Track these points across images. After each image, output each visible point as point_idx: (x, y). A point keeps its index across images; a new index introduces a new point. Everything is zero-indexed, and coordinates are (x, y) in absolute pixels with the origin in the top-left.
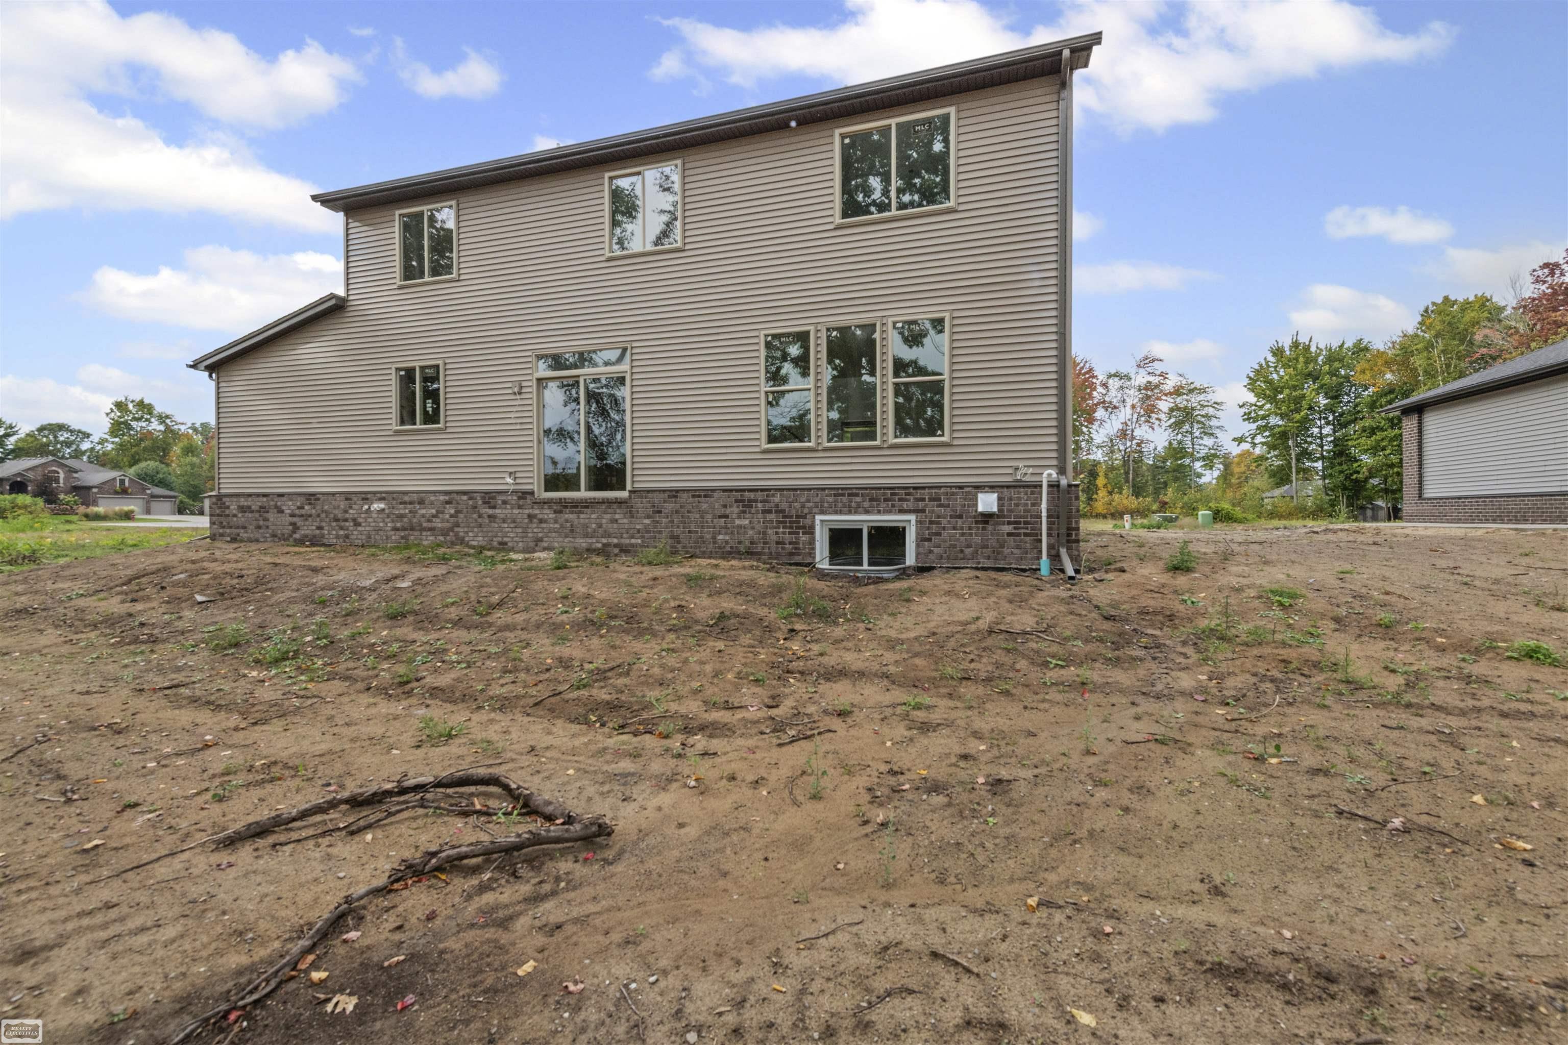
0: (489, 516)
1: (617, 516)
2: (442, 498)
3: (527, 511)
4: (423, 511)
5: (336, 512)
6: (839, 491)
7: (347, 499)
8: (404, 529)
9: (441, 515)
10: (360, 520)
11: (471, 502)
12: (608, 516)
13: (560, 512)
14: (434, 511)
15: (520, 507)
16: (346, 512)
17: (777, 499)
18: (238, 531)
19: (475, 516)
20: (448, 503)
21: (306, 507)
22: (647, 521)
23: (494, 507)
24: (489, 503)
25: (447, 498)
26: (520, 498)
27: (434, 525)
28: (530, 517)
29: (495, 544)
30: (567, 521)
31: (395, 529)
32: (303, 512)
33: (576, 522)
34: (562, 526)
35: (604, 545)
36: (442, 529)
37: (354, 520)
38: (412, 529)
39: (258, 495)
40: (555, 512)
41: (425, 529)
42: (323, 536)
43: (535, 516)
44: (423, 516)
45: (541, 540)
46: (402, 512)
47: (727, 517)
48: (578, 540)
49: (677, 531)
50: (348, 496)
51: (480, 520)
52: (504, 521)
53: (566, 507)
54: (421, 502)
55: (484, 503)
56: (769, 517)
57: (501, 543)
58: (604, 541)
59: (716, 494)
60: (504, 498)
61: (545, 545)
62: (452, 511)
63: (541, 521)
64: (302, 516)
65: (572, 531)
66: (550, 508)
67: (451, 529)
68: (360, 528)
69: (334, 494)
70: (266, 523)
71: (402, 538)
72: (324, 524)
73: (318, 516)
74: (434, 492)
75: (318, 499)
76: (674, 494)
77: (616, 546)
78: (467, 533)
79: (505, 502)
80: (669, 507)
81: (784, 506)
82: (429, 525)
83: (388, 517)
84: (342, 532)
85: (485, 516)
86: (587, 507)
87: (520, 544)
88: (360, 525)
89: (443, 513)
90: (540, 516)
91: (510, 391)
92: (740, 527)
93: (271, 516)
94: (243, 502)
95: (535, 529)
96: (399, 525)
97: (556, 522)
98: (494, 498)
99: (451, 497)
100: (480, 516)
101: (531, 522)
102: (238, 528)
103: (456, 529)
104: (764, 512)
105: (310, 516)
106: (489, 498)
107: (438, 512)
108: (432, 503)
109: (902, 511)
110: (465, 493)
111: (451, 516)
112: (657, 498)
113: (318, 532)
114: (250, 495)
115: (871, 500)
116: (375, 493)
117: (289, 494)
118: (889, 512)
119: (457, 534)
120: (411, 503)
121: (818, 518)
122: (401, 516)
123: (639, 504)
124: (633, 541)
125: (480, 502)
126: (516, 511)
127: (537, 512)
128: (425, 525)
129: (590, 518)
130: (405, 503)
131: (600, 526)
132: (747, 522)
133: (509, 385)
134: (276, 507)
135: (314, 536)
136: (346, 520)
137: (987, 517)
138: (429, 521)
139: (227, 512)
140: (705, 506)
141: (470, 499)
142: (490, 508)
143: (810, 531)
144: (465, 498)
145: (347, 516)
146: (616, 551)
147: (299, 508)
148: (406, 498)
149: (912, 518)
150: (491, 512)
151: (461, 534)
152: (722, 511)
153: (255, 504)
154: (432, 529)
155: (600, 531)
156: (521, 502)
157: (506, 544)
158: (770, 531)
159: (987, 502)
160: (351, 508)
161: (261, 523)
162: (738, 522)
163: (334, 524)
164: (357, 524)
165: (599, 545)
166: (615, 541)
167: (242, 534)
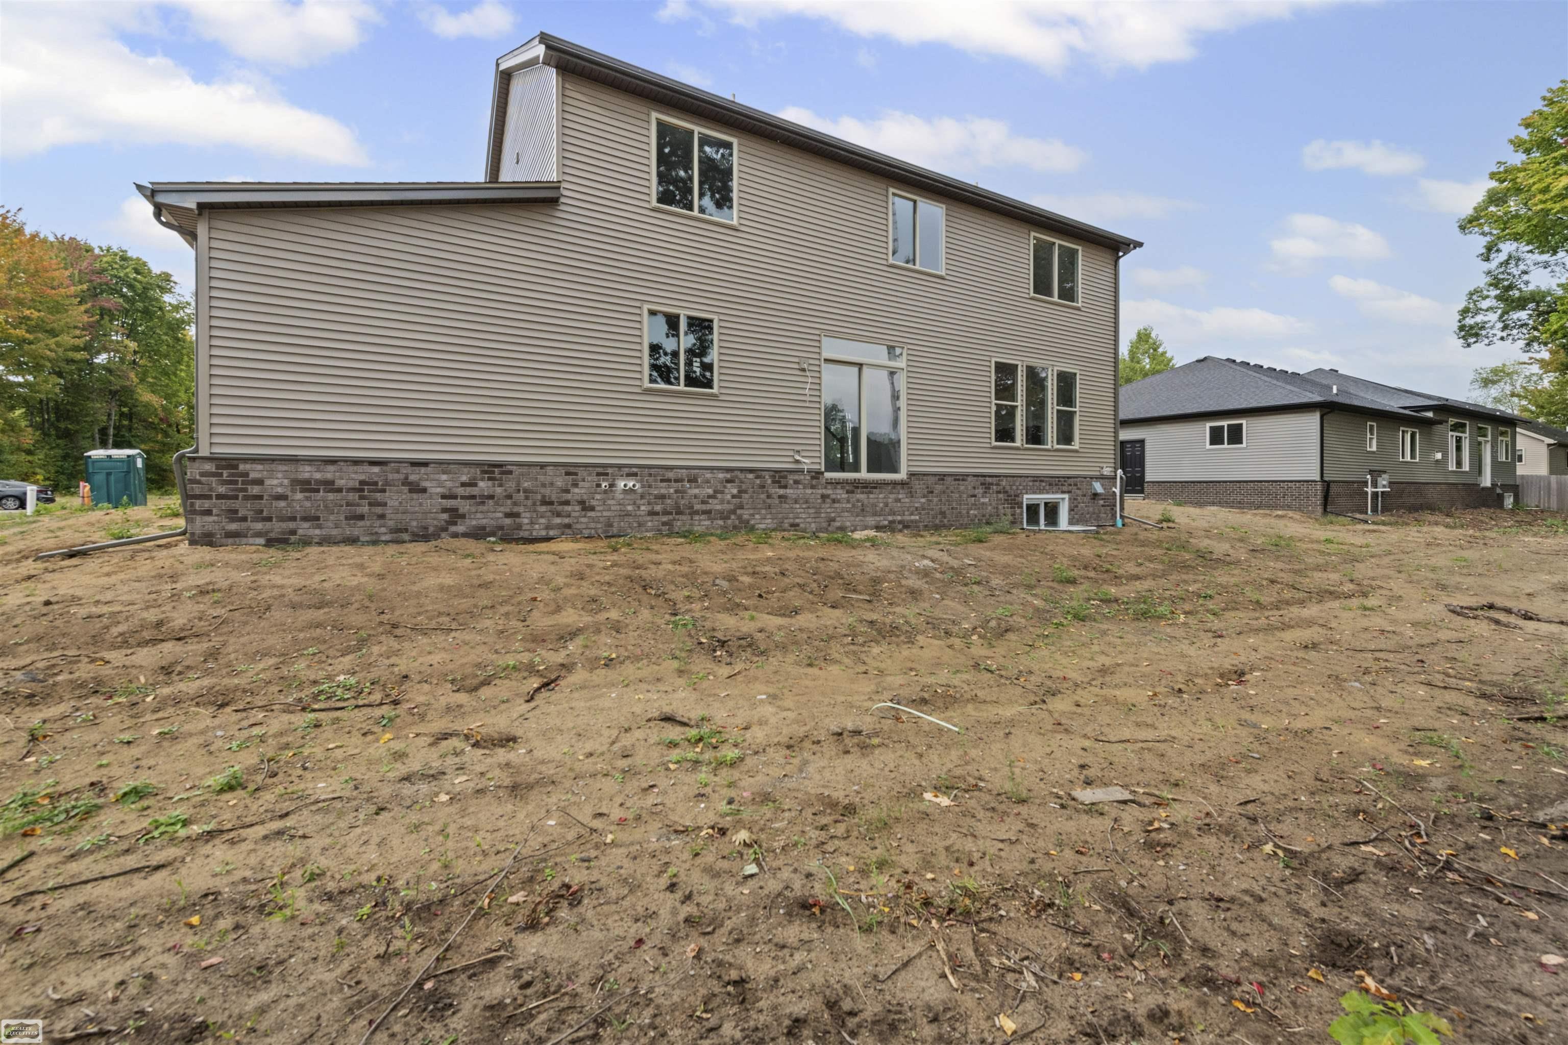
0: (780, 497)
1: (900, 496)
2: (721, 476)
3: (820, 491)
4: (696, 491)
5: (547, 491)
6: (1037, 479)
7: (567, 474)
8: (666, 513)
9: (719, 496)
10: (594, 503)
11: (758, 481)
12: (892, 496)
13: (852, 492)
14: (710, 491)
15: (813, 487)
16: (567, 491)
17: (1004, 483)
18: (292, 525)
19: (763, 496)
20: (728, 481)
21: (481, 484)
22: (923, 500)
23: (785, 487)
24: (779, 482)
25: (728, 476)
26: (813, 478)
27: (708, 507)
28: (824, 497)
29: (786, 525)
30: (858, 501)
31: (652, 513)
32: (474, 491)
33: (866, 502)
34: (854, 506)
35: (890, 522)
36: (721, 512)
37: (582, 503)
38: (679, 513)
39: (356, 462)
40: (848, 492)
41: (697, 512)
42: (519, 527)
43: (828, 496)
44: (696, 497)
45: (834, 520)
46: (663, 491)
47: (975, 496)
48: (868, 519)
49: (944, 508)
50: (570, 470)
51: (769, 501)
52: (796, 502)
53: (857, 487)
54: (693, 480)
55: (774, 482)
56: (1001, 496)
57: (792, 525)
58: (890, 518)
59: (970, 479)
60: (796, 477)
61: (838, 524)
62: (735, 491)
63: (834, 501)
64: (473, 497)
65: (863, 510)
66: (842, 488)
67: (733, 512)
68: (590, 514)
69: (543, 466)
70: (379, 510)
71: (664, 524)
72: (521, 509)
73: (509, 497)
74: (712, 469)
75: (511, 472)
76: (942, 477)
77: (900, 522)
78: (753, 515)
79: (796, 482)
80: (939, 488)
81: (1008, 488)
82: (704, 507)
83: (642, 497)
84: (558, 520)
85: (775, 496)
86: (875, 488)
87: (813, 525)
88: (592, 509)
89: (722, 492)
90: (833, 496)
91: (796, 366)
92: (983, 504)
93: (394, 499)
94: (306, 472)
95: (827, 508)
96: (658, 508)
97: (848, 502)
98: (785, 477)
99: (733, 474)
100: (769, 497)
101: (824, 502)
102: (294, 519)
103: (739, 512)
104: (998, 492)
105: (491, 497)
106: (779, 477)
107: (716, 492)
108: (708, 481)
109: (1063, 492)
110: (751, 471)
111: (733, 497)
112: (932, 480)
113: (508, 521)
114: (333, 461)
115: (1050, 485)
116: (620, 467)
117: (440, 463)
118: (1057, 492)
119: (740, 518)
120: (676, 481)
121: (1026, 496)
122: (663, 497)
123: (918, 486)
124: (913, 517)
125: (769, 481)
126: (809, 491)
127: (829, 492)
128: (697, 507)
129: (878, 497)
130: (669, 480)
131: (886, 505)
132: (987, 500)
133: (796, 360)
134: (406, 482)
135: (501, 528)
136: (567, 503)
137: (1095, 495)
138: (703, 502)
139: (255, 490)
140: (962, 488)
141: (757, 477)
142: (780, 487)
143: (1020, 505)
144: (751, 476)
145: (569, 497)
146: (900, 526)
147: (463, 485)
148: (670, 475)
149: (1066, 496)
150: (782, 492)
151: (746, 517)
152: (971, 492)
153: (349, 478)
154: (708, 512)
155: (887, 509)
156: (814, 482)
157: (798, 525)
158: (1000, 507)
159: (1098, 487)
160: (576, 485)
161: (365, 509)
162: (982, 500)
163: (543, 509)
164: (585, 507)
165: (886, 523)
166: (899, 518)
167: (304, 529)
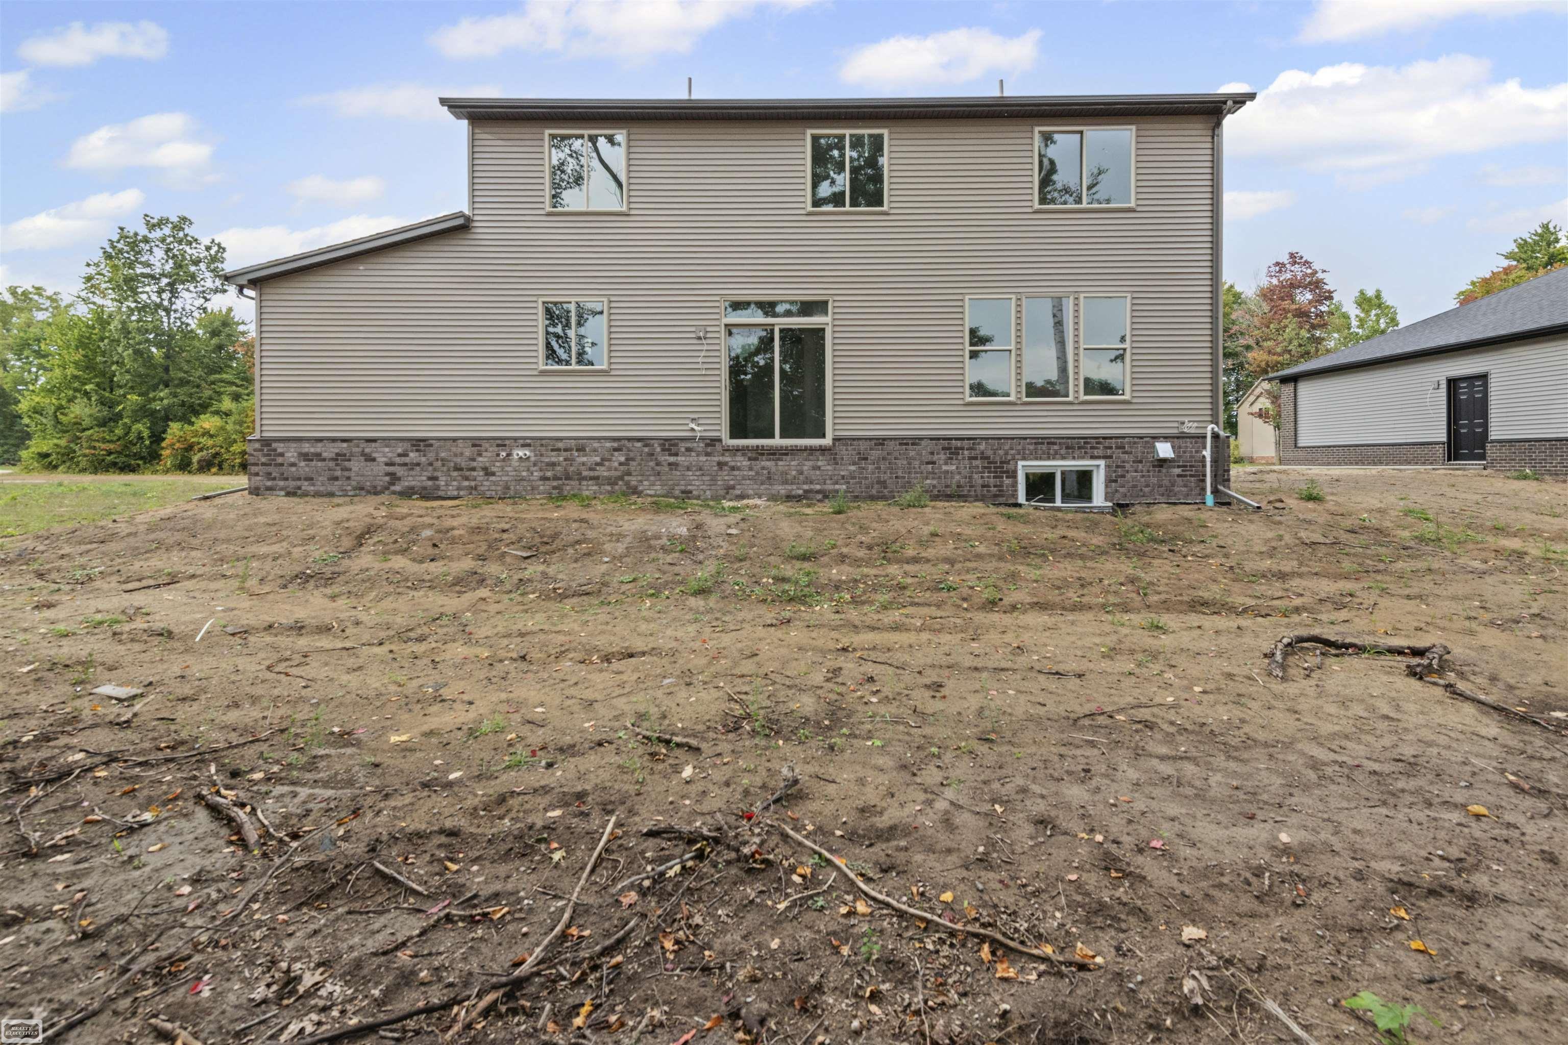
0: (670, 464)
1: (820, 463)
2: (608, 445)
3: (716, 459)
4: (585, 459)
5: (458, 460)
6: (1039, 441)
7: (474, 445)
8: (556, 478)
9: (607, 463)
10: (494, 469)
11: (646, 449)
12: (811, 463)
13: (756, 459)
14: (598, 459)
15: (707, 454)
16: (474, 460)
17: (983, 446)
18: (299, 483)
19: (652, 464)
20: (615, 450)
21: (412, 455)
22: (853, 468)
23: (676, 455)
24: (669, 450)
25: (615, 445)
26: (707, 445)
27: (596, 474)
28: (720, 465)
29: (677, 493)
30: (763, 468)
31: (544, 479)
32: (406, 460)
33: (773, 469)
34: (757, 473)
35: (806, 491)
36: (609, 478)
37: (485, 469)
38: (568, 478)
39: (334, 440)
40: (750, 459)
41: (585, 478)
42: (438, 488)
43: (726, 464)
44: (583, 464)
45: (733, 488)
46: (553, 459)
47: (933, 463)
48: (776, 487)
49: (884, 477)
50: (476, 443)
51: (658, 468)
52: (688, 469)
53: (763, 454)
54: (581, 449)
55: (663, 450)
56: (975, 463)
57: (683, 492)
58: (806, 487)
59: (923, 443)
60: (689, 445)
61: (738, 492)
62: (622, 459)
63: (733, 468)
64: (405, 464)
65: (769, 478)
66: (743, 455)
67: (621, 478)
68: (493, 478)
69: (455, 440)
70: (346, 474)
71: (554, 488)
72: (439, 474)
73: (431, 464)
74: (599, 439)
75: (431, 445)
76: (881, 442)
77: (818, 492)
78: (641, 481)
79: (689, 450)
80: (875, 454)
81: (989, 453)
82: (592, 474)
83: (535, 465)
84: (466, 483)
85: (665, 463)
86: (786, 454)
87: (708, 493)
88: (493, 474)
89: (610, 460)
90: (733, 464)
91: (693, 335)
92: (947, 472)
93: (356, 465)
94: (307, 448)
95: (725, 476)
96: (549, 474)
97: (751, 469)
98: (676, 445)
99: (619, 444)
100: (657, 464)
101: (721, 469)
102: (299, 479)
103: (626, 478)
104: (971, 458)
105: (418, 464)
106: (670, 445)
107: (603, 460)
108: (595, 450)
109: (1093, 457)
110: (639, 440)
111: (621, 464)
112: (863, 446)
113: (430, 483)
114: (320, 440)
115: (1067, 448)
116: (516, 439)
117: (384, 439)
118: (1083, 458)
119: (627, 484)
120: (566, 450)
121: (1021, 463)
122: (553, 464)
123: (843, 451)
124: (837, 487)
125: (658, 449)
126: (703, 458)
127: (728, 459)
128: (585, 473)
129: (790, 465)
130: (559, 450)
131: (801, 473)
132: (954, 467)
133: (693, 329)
134: (363, 454)
135: (425, 488)
136: (474, 469)
137: (1163, 462)
138: (591, 469)
139: (280, 460)
140: (912, 453)
141: (646, 445)
142: (670, 455)
143: (1013, 475)
144: (639, 444)
145: (474, 464)
146: (820, 496)
147: (399, 455)
148: (560, 445)
149: (1102, 463)
150: (672, 459)
151: (634, 483)
152: (930, 458)
153: (329, 451)
154: (596, 478)
155: (801, 477)
156: (709, 449)
157: (691, 492)
158: (975, 476)
159: (1164, 450)
160: (480, 455)
161: (338, 473)
162: (945, 468)
163: (455, 474)
164: (488, 473)
165: (800, 492)
166: (818, 487)
167: (306, 486)
